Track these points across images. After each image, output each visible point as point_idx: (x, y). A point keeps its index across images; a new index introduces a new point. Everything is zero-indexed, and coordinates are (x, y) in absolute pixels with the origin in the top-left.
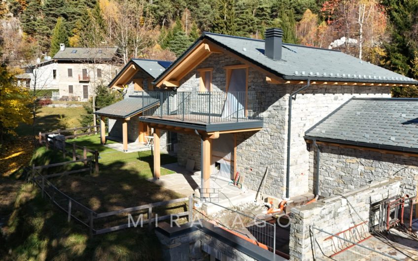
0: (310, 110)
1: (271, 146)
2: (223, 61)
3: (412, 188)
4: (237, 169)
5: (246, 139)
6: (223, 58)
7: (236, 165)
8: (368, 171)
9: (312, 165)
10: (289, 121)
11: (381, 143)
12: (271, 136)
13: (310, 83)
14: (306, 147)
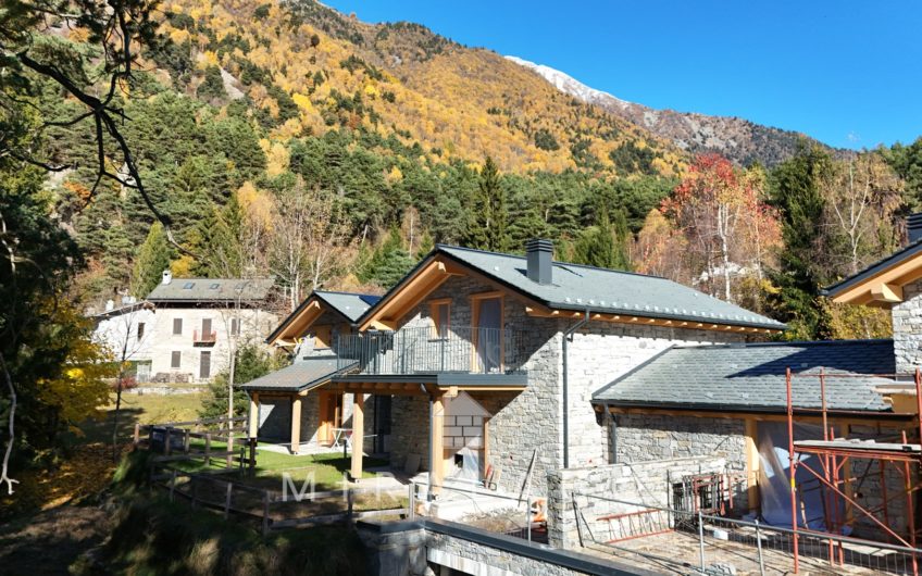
0: (599, 359)
1: (540, 415)
2: (467, 288)
3: (740, 466)
4: (489, 460)
5: (502, 408)
6: (467, 283)
7: (488, 452)
8: (683, 448)
9: (606, 448)
10: (565, 374)
11: (694, 401)
12: (539, 398)
13: (591, 316)
14: (595, 418)
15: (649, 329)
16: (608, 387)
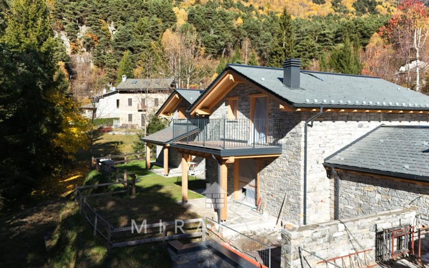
0: (330, 137)
1: (289, 173)
2: (248, 90)
4: (260, 195)
5: (267, 165)
6: (248, 88)
7: (259, 190)
8: (385, 200)
9: (333, 193)
10: (305, 148)
11: (394, 171)
12: (289, 162)
13: (323, 111)
14: (326, 174)
15: (365, 115)
16: (335, 154)
